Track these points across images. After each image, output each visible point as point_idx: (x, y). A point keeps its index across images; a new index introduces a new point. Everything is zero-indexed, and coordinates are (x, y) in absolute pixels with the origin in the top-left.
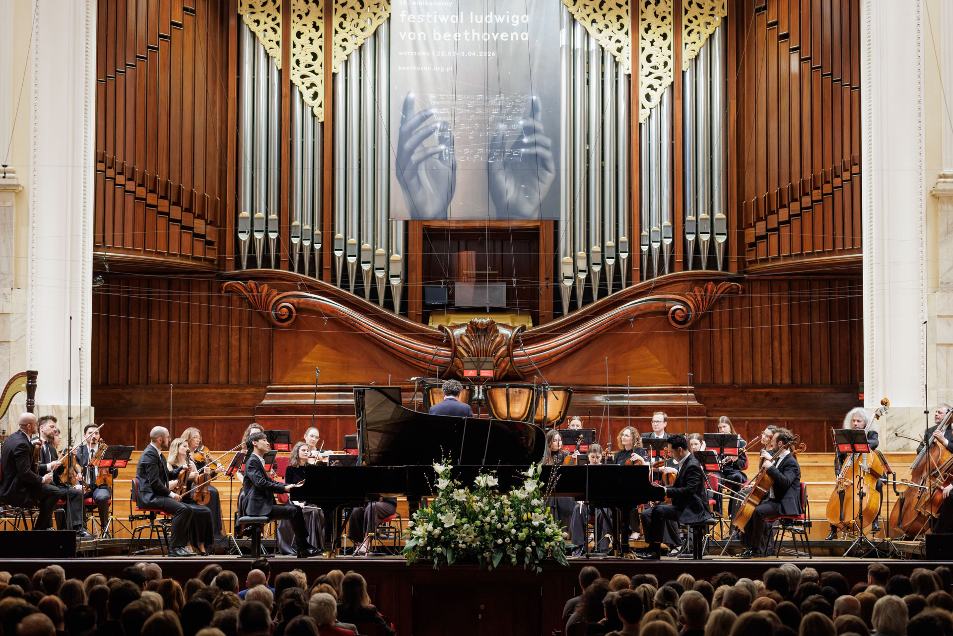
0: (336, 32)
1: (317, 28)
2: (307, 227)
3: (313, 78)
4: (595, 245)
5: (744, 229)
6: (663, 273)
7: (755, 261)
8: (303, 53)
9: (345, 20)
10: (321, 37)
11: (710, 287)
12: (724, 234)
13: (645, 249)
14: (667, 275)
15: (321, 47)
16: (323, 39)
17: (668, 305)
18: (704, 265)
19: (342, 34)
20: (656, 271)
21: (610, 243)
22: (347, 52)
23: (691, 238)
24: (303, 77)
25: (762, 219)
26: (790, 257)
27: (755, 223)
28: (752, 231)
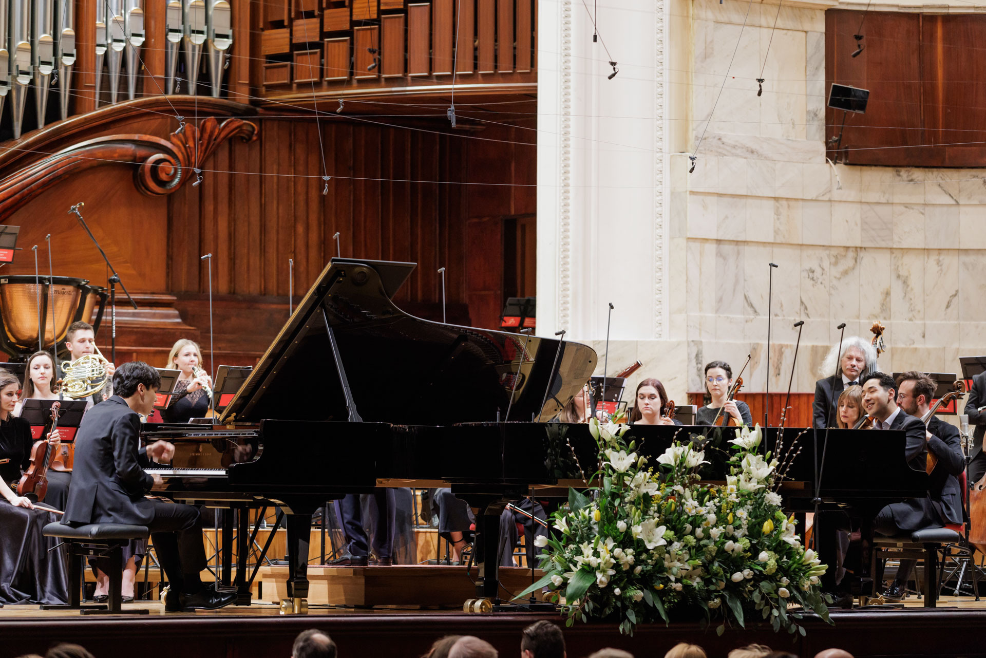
4: (22, 39)
5: (263, 30)
6: (126, 97)
7: (287, 87)
11: (209, 125)
12: (226, 37)
13: (100, 51)
14: (132, 101)
17: (141, 152)
18: (192, 87)
20: (114, 92)
21: (44, 36)
23: (174, 38)
25: (309, 15)
26: (376, 82)
27: (291, 21)
28: (283, 33)
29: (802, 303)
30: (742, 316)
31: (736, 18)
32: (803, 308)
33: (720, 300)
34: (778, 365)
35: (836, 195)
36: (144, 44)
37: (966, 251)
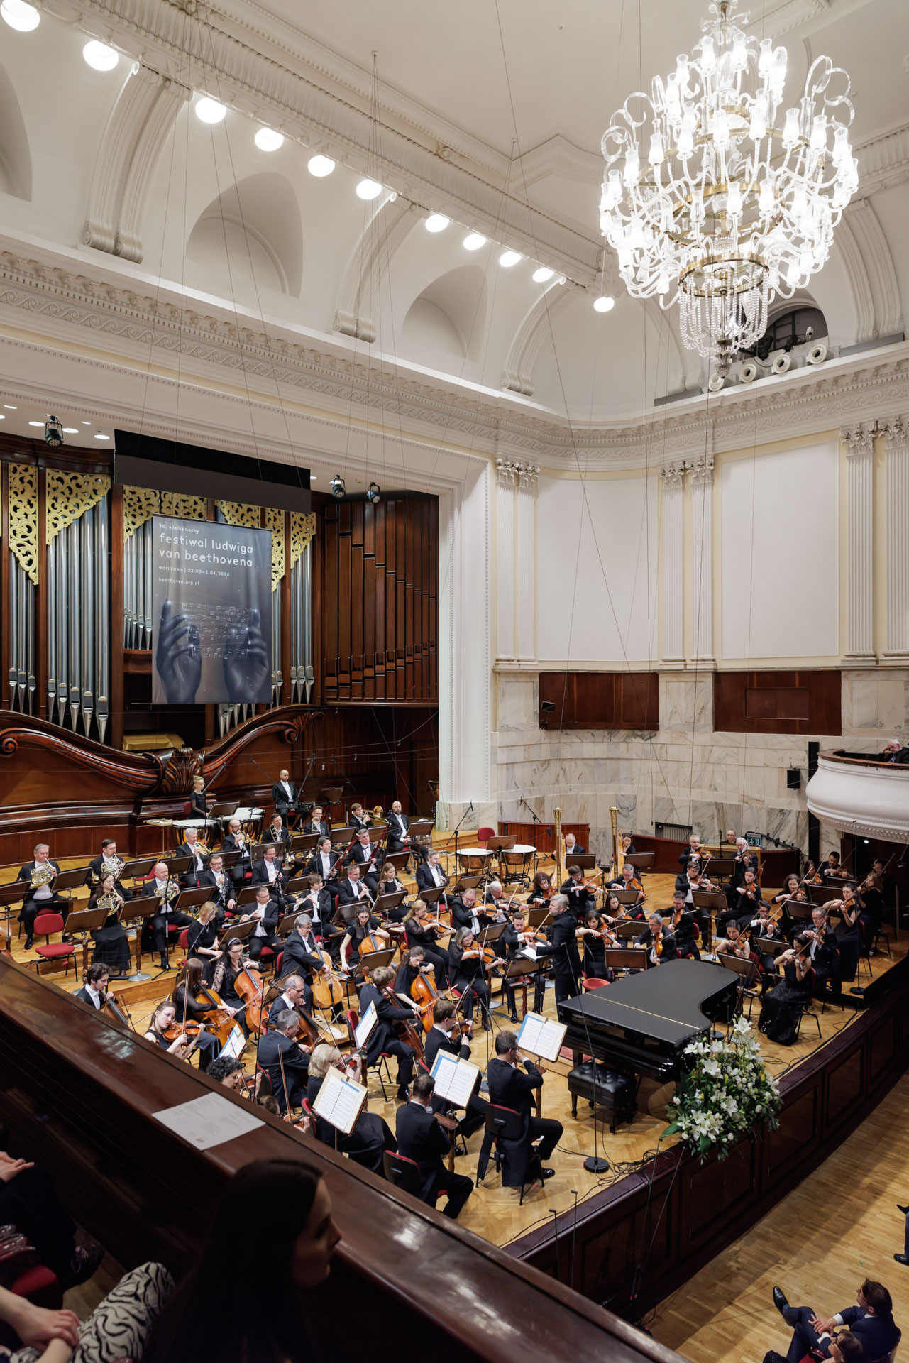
0: (49, 511)
1: (31, 506)
2: (23, 673)
3: (28, 548)
5: (326, 677)
8: (19, 525)
9: (56, 501)
10: (35, 513)
11: (307, 715)
12: (312, 680)
14: (278, 708)
15: (35, 522)
16: (37, 515)
17: (282, 728)
18: (300, 700)
19: (54, 513)
22: (58, 529)
23: (294, 682)
24: (19, 545)
25: (345, 672)
26: (374, 700)
27: (338, 674)
28: (335, 678)
29: (532, 782)
30: (514, 790)
31: (512, 680)
32: (532, 784)
33: (505, 785)
35: (543, 741)
36: (283, 685)
37: (585, 759)
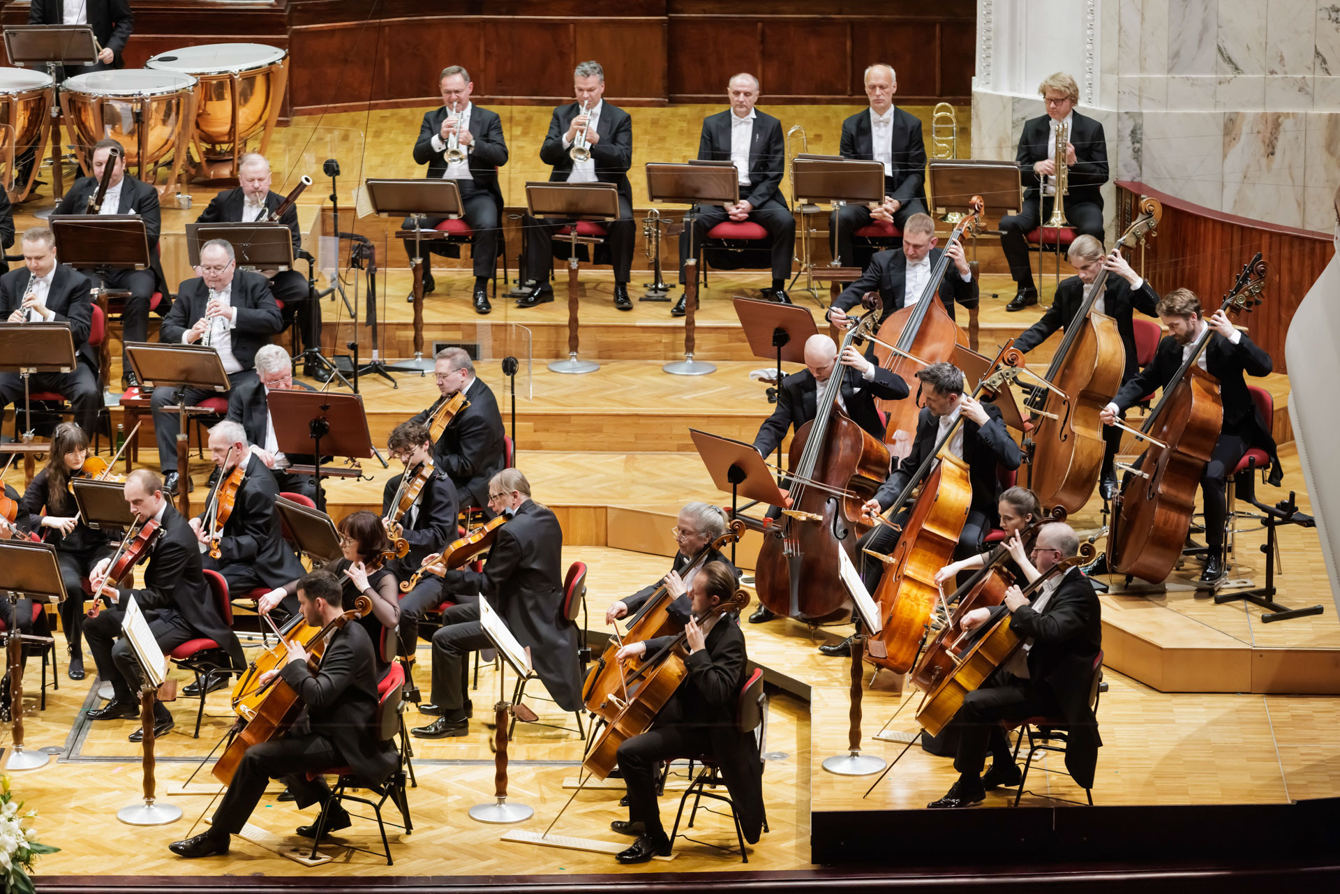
29: (1318, 54)
30: (1214, 76)
32: (1318, 61)
33: (1176, 55)
34: (1271, 142)
